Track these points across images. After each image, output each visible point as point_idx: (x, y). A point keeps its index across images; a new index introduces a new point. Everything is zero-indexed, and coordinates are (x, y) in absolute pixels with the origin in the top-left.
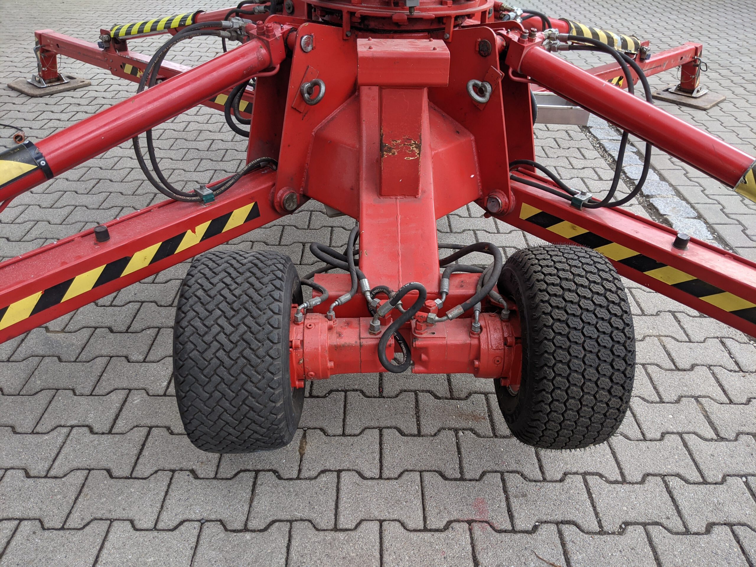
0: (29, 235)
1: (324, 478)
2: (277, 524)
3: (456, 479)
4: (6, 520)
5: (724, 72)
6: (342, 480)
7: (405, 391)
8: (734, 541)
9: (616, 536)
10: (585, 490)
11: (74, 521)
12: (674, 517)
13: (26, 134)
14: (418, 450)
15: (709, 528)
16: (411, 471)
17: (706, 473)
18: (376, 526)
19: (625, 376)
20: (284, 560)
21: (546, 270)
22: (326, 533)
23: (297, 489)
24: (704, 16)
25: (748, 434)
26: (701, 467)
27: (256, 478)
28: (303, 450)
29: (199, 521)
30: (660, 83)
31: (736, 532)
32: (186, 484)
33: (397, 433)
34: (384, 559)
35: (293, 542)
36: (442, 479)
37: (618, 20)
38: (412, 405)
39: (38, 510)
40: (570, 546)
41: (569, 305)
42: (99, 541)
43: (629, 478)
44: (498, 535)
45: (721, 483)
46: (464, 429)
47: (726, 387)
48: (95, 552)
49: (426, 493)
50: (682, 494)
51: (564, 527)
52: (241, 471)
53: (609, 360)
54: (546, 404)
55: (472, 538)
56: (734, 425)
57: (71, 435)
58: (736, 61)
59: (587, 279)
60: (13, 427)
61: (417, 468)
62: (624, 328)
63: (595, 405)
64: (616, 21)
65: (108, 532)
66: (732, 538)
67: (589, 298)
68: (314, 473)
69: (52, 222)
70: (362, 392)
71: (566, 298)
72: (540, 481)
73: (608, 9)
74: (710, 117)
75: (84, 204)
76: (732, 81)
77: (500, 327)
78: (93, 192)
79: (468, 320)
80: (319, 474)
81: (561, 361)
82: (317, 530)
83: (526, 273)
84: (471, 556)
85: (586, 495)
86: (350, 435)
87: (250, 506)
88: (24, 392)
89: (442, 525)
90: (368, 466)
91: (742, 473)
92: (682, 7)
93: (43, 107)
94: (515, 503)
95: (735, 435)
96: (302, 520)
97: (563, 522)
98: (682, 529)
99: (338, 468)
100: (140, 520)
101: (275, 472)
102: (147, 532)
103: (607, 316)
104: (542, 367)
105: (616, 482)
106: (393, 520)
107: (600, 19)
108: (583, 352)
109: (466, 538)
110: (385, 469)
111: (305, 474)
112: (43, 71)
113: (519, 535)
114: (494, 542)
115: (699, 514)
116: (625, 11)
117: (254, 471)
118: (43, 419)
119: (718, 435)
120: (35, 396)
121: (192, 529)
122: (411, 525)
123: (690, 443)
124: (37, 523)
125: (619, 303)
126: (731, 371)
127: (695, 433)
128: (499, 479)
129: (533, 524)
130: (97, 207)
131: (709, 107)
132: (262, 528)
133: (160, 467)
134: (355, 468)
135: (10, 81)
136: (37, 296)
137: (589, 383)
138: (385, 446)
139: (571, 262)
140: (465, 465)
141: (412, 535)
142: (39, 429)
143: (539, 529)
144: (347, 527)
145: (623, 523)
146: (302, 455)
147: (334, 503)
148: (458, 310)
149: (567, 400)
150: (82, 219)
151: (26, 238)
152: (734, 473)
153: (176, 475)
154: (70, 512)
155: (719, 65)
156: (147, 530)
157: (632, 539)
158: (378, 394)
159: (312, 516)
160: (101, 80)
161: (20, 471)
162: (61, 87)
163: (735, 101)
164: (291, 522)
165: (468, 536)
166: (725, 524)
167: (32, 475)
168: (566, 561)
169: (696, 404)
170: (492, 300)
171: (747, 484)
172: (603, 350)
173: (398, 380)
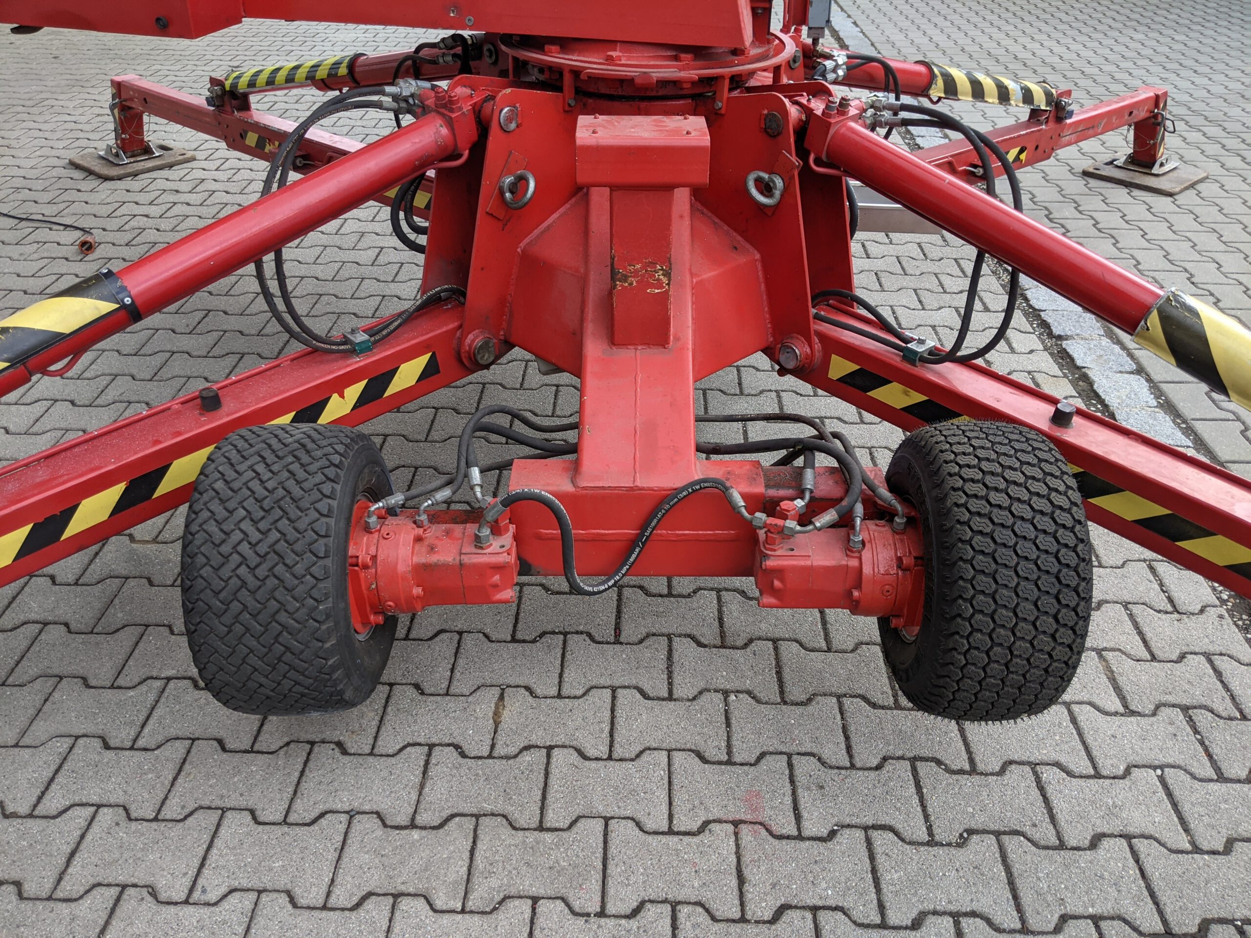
0: (103, 397)
1: (527, 757)
2: (457, 819)
3: (720, 763)
4: (78, 805)
5: (1213, 131)
6: (553, 760)
7: (654, 635)
8: (1131, 861)
9: (952, 849)
10: (912, 782)
11: (172, 810)
12: (1044, 824)
13: (97, 240)
14: (668, 720)
15: (1095, 842)
16: (655, 749)
17: (1100, 763)
18: (599, 825)
19: (1077, 614)
20: (465, 869)
21: (961, 460)
22: (527, 833)
23: (487, 771)
24: (1191, 34)
25: (1174, 706)
26: (1094, 753)
27: (429, 755)
28: (500, 717)
29: (347, 812)
30: (1103, 150)
31: (1136, 848)
32: (330, 761)
33: (638, 696)
34: (609, 871)
35: (479, 845)
36: (699, 762)
37: (1045, 43)
38: (663, 654)
39: (121, 793)
40: (880, 859)
41: (995, 510)
42: (206, 837)
43: (981, 767)
44: (776, 842)
45: (1123, 777)
46: (738, 691)
47: (1149, 636)
48: (201, 852)
49: (675, 781)
50: (1060, 792)
51: (875, 834)
52: (409, 745)
53: (1054, 591)
54: (959, 653)
55: (738, 846)
56: (1154, 693)
57: (167, 690)
58: (1235, 112)
59: (1023, 473)
60: (84, 679)
61: (664, 746)
62: (1076, 546)
63: (1032, 655)
64: (1042, 45)
65: (218, 825)
66: (1129, 855)
67: (1025, 502)
68: (513, 750)
69: (138, 377)
70: (589, 635)
71: (992, 500)
72: (846, 768)
73: (1031, 25)
74: (1178, 206)
75: (185, 349)
76: (1223, 146)
77: (891, 542)
78: (197, 330)
79: (842, 531)
80: (521, 752)
81: (983, 592)
82: (514, 828)
83: (932, 463)
84: (734, 871)
85: (913, 790)
86: (569, 697)
87: (420, 794)
88: (99, 629)
89: (695, 826)
90: (593, 742)
91: (1157, 763)
92: (1156, 19)
93: (122, 196)
94: (804, 799)
95: (1152, 707)
96: (493, 815)
97: (875, 827)
98: (1054, 841)
99: (548, 744)
100: (263, 810)
101: (457, 747)
102: (273, 827)
103: (1051, 528)
104: (955, 600)
105: (961, 772)
106: (624, 818)
107: (1016, 41)
108: (1016, 580)
109: (728, 845)
110: (616, 746)
111: (499, 750)
112: (123, 140)
113: (807, 843)
114: (769, 851)
115: (1082, 821)
116: (1059, 27)
117: (427, 745)
118: (126, 668)
119: (1126, 706)
120: (116, 635)
121: (338, 824)
122: (650, 825)
123: (1081, 718)
124: (121, 811)
125: (1070, 509)
126: (1159, 611)
127: (1091, 704)
128: (785, 764)
129: (829, 828)
130: (205, 354)
131: (1177, 190)
132: (436, 824)
133: (292, 738)
134: (574, 743)
135: (72, 155)
136: (120, 488)
137: (1023, 624)
138: (618, 712)
139: (998, 448)
140: (735, 742)
141: (650, 838)
142: (120, 682)
143: (839, 835)
144: (557, 825)
145: (966, 830)
146: (497, 724)
147: (540, 793)
148: (829, 516)
149: (991, 648)
150: (182, 373)
151: (99, 401)
152: (1145, 763)
153: (316, 749)
154: (166, 798)
155: (1206, 118)
156: (274, 824)
157: (976, 853)
158: (612, 639)
159: (509, 809)
160: (210, 152)
161: (96, 740)
162: (150, 164)
163: (1224, 180)
164: (477, 816)
165: (732, 841)
166: (1121, 836)
167: (112, 745)
168: (874, 882)
169: (1097, 659)
170: (880, 502)
171: (1162, 779)
172: (1044, 577)
173: (643, 618)
